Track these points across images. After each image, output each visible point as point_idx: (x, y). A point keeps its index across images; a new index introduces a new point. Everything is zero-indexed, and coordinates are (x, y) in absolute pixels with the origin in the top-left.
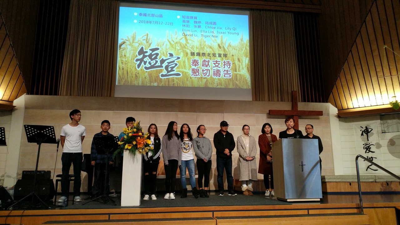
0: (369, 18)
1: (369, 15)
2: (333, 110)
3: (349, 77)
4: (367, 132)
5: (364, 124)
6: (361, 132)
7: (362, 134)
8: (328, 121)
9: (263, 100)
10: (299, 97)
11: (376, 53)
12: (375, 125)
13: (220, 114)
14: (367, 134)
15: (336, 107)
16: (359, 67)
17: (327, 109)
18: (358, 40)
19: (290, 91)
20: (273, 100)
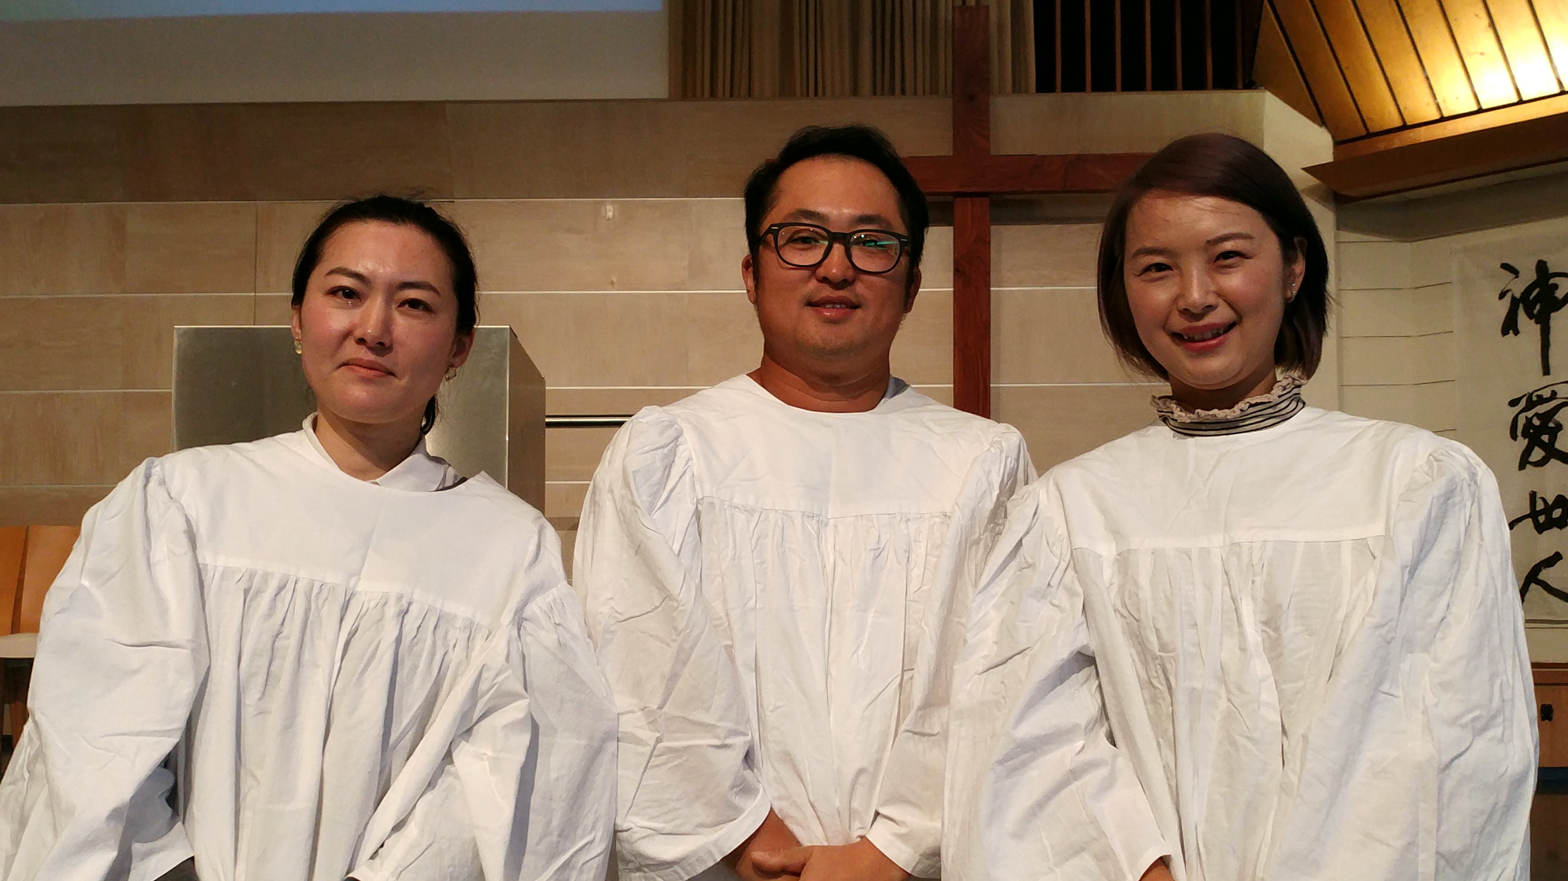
4: (1541, 301)
5: (1528, 240)
6: (1502, 308)
7: (1510, 326)
14: (1543, 322)
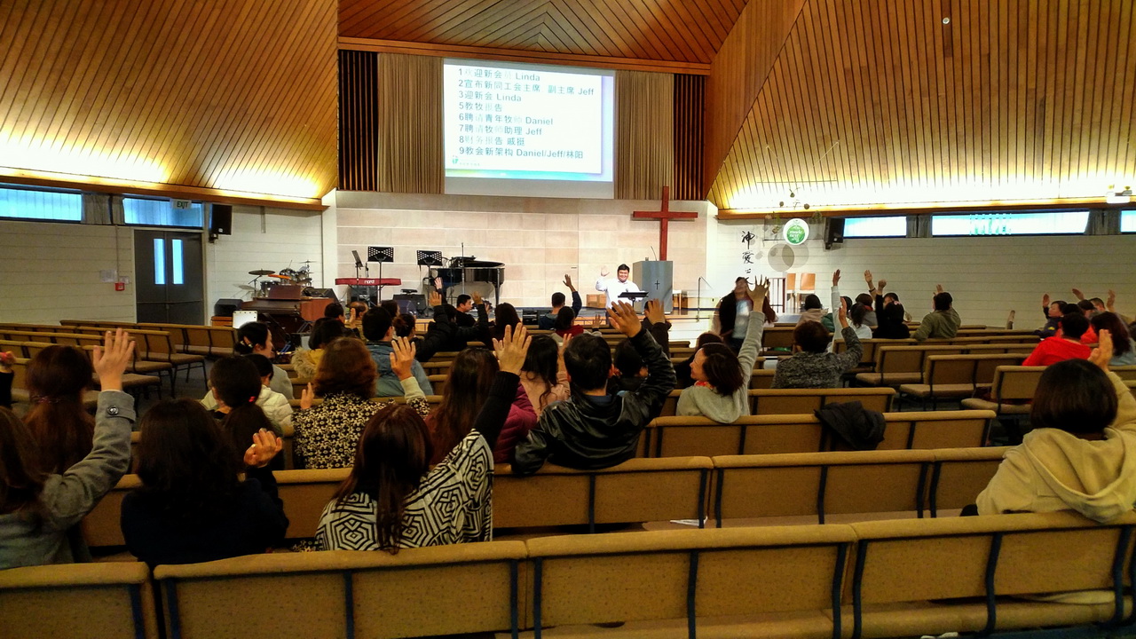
0: (751, 114)
1: (751, 111)
2: (712, 210)
3: (730, 173)
4: (748, 238)
5: (748, 228)
6: (742, 237)
7: (743, 241)
8: (704, 224)
9: (627, 198)
10: (672, 193)
11: (759, 151)
12: (758, 230)
13: (574, 215)
14: (748, 241)
15: (716, 205)
16: (741, 163)
17: (705, 209)
18: (741, 135)
19: (660, 185)
20: (639, 198)
